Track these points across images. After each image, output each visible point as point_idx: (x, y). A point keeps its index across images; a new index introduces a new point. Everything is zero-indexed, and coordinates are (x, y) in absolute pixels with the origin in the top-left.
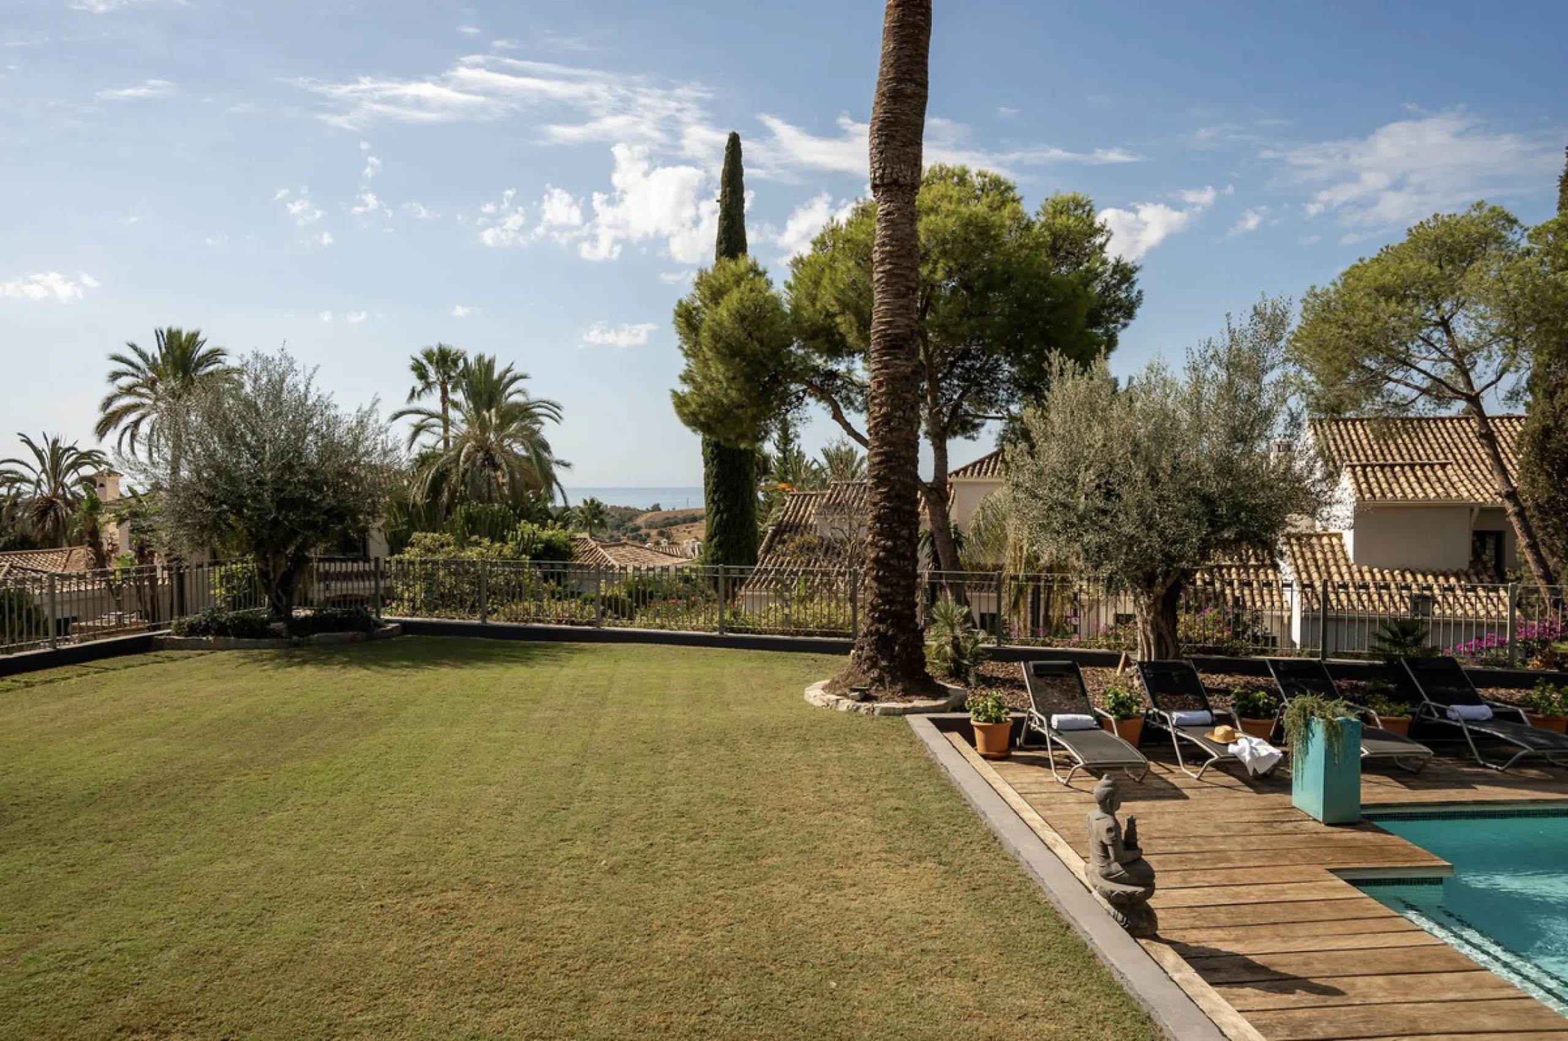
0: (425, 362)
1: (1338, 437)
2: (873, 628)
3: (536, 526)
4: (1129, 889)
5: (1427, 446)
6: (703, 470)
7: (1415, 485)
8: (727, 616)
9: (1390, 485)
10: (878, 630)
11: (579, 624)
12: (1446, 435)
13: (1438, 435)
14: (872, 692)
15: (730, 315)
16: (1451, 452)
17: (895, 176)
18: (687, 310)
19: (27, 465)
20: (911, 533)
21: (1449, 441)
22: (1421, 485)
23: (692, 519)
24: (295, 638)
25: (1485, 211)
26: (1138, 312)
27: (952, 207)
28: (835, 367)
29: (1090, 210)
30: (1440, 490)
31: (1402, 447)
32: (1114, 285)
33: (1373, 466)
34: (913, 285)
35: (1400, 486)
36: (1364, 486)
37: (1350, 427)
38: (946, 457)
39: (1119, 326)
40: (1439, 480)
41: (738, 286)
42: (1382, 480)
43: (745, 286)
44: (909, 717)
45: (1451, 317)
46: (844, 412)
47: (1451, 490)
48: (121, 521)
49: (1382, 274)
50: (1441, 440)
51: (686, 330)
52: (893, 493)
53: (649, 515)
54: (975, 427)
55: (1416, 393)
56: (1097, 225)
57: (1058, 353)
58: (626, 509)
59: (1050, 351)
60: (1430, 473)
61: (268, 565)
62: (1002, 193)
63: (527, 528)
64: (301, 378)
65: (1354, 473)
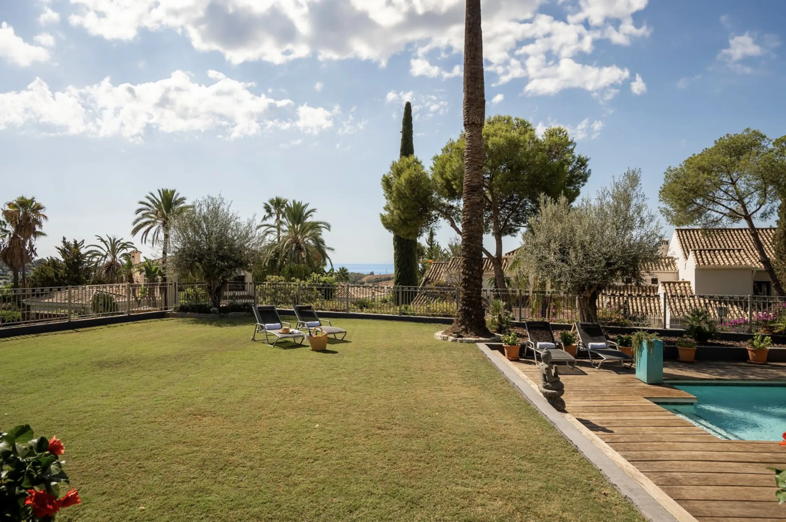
0: (270, 205)
1: (689, 237)
2: (463, 308)
3: (319, 275)
4: (553, 391)
5: (733, 242)
6: (394, 251)
7: (725, 259)
8: (403, 308)
9: (713, 259)
10: (465, 308)
11: (340, 311)
12: (742, 237)
13: (739, 237)
14: (462, 334)
15: (405, 180)
16: (745, 244)
17: (473, 121)
18: (387, 179)
19: (102, 248)
20: (479, 268)
21: (744, 239)
22: (728, 259)
23: (388, 279)
24: (222, 314)
25: (750, 132)
26: (589, 179)
27: (503, 133)
28: (452, 204)
29: (566, 134)
30: (737, 261)
31: (721, 242)
32: (578, 167)
33: (705, 250)
34: (481, 165)
35: (717, 259)
36: (700, 259)
37: (696, 233)
38: (501, 243)
39: (581, 185)
40: (736, 257)
41: (409, 168)
42: (709, 256)
43: (412, 168)
44: (477, 344)
45: (737, 180)
46: (456, 224)
47: (742, 262)
48: (141, 271)
49: (701, 161)
50: (740, 239)
51: (386, 188)
52: (472, 251)
53: (369, 277)
54: (516, 231)
55: (721, 215)
56: (569, 140)
57: (543, 194)
58: (358, 274)
59: (540, 193)
60: (732, 254)
61: (211, 284)
62: (526, 128)
63: (315, 275)
64: (226, 206)
65: (696, 254)
